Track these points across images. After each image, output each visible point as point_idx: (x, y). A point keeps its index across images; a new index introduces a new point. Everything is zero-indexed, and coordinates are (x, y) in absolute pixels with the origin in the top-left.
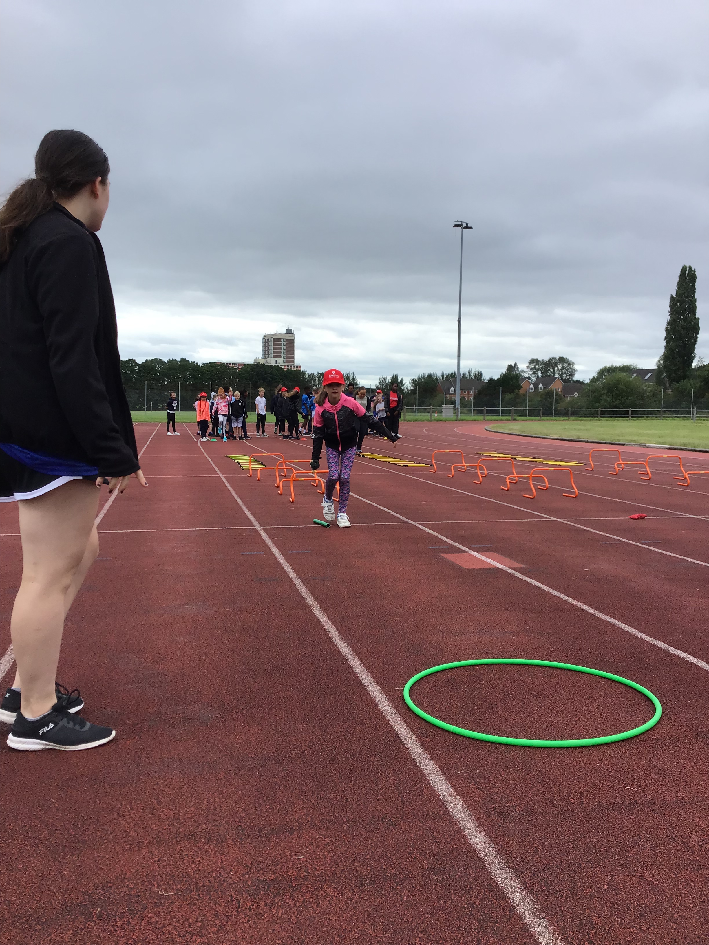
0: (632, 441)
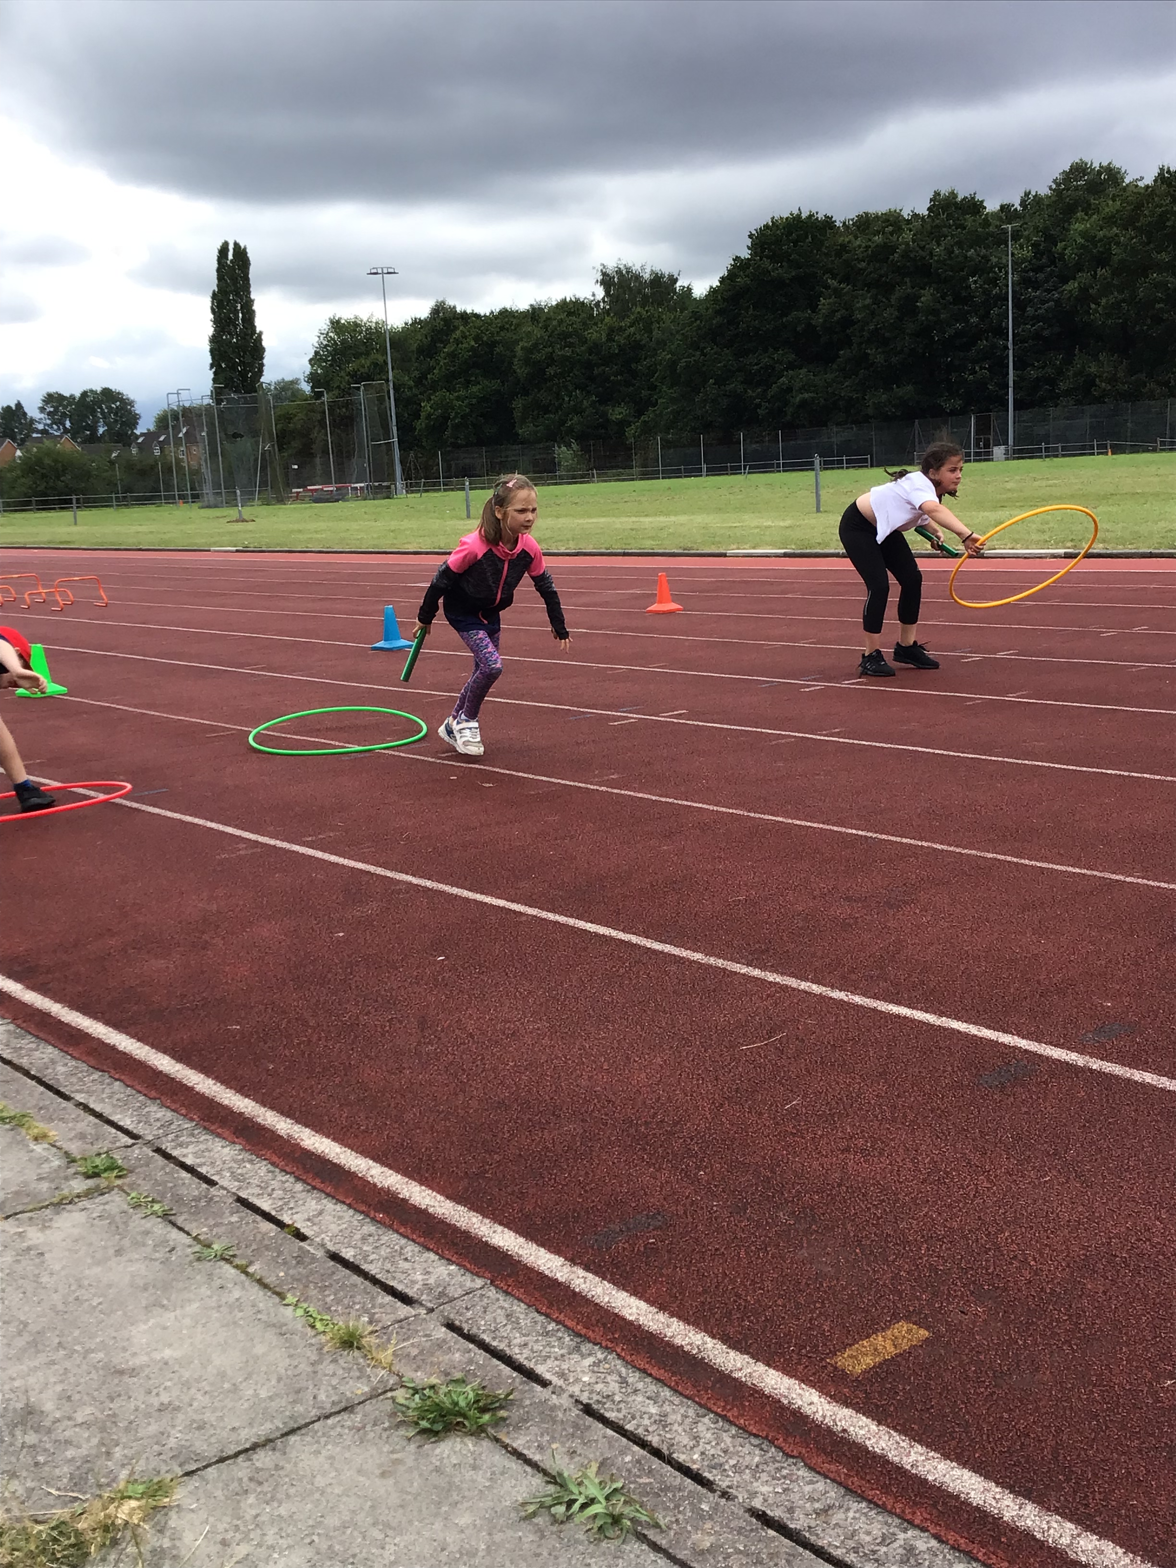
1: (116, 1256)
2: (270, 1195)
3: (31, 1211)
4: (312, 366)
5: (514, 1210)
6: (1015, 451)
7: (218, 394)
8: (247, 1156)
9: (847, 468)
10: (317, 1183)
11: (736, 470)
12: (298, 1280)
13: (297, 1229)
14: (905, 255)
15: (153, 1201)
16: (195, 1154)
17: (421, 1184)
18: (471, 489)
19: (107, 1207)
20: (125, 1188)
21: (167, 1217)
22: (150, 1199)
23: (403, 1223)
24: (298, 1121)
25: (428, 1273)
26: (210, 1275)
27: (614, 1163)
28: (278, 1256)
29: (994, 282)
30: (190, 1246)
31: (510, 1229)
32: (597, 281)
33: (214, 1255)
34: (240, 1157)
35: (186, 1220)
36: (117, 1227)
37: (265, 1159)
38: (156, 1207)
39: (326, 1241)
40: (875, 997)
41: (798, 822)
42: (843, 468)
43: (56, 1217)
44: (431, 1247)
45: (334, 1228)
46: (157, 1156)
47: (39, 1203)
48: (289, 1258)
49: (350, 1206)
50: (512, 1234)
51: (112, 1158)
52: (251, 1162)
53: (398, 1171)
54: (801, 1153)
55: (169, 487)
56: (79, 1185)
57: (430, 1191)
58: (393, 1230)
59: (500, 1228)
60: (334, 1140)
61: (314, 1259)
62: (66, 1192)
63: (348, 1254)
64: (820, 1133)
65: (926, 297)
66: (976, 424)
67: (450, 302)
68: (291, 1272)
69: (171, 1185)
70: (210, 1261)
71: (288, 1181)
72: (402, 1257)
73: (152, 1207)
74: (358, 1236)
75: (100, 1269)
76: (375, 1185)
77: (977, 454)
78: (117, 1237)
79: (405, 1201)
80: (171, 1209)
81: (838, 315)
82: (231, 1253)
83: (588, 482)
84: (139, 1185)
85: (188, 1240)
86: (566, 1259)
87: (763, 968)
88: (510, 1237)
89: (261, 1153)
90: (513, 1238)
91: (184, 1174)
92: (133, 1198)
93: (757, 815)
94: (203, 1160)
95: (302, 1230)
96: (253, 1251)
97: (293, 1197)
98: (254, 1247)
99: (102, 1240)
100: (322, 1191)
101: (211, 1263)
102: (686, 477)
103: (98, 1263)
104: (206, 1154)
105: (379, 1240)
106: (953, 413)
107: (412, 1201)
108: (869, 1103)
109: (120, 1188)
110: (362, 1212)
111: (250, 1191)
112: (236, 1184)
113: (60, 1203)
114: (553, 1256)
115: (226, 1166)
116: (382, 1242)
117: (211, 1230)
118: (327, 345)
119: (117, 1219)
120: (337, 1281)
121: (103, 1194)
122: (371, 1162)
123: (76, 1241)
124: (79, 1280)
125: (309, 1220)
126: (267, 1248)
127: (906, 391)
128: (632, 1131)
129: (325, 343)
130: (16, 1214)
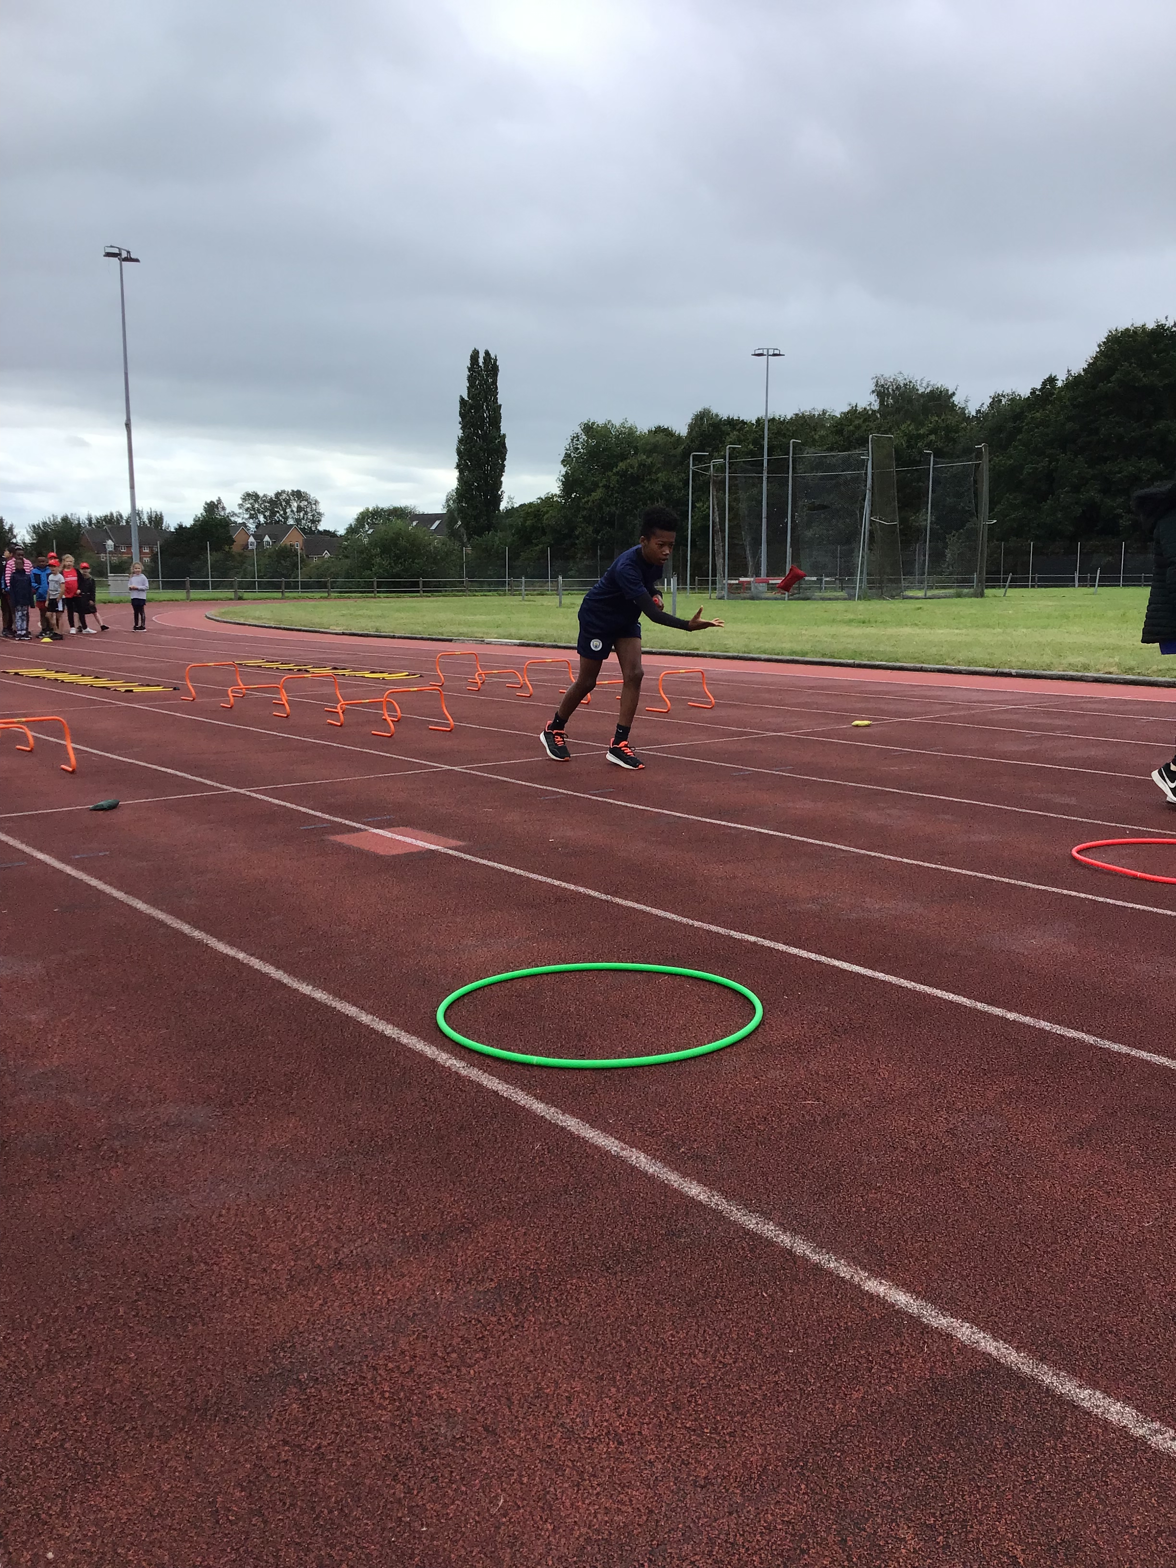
0: (461, 634)
4: (565, 466)
32: (873, 392)
67: (714, 411)
118: (579, 448)
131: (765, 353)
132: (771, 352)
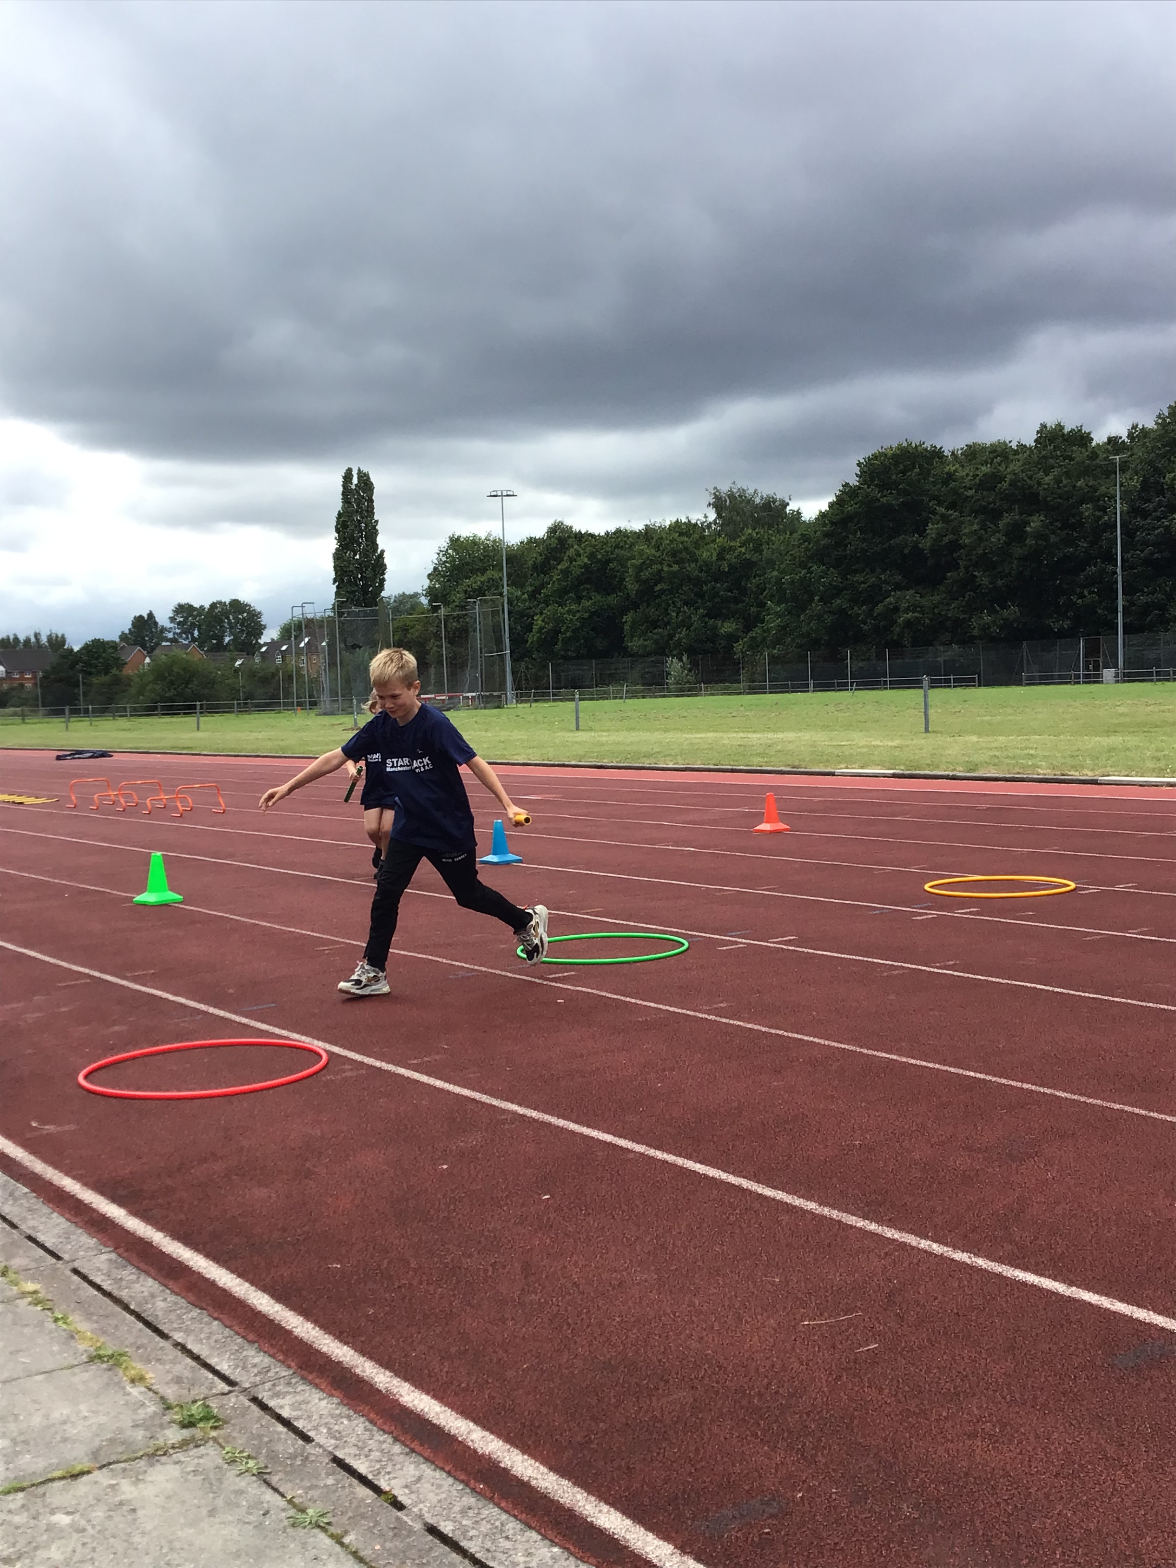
1: (210, 1516)
2: (367, 1456)
3: (125, 1461)
4: (431, 581)
5: (620, 1488)
6: (1125, 675)
7: (339, 607)
8: (345, 1410)
9: (954, 687)
10: (415, 1445)
11: (842, 687)
12: (395, 1555)
13: (395, 1497)
14: (1013, 484)
15: (249, 1457)
16: (294, 1406)
17: (524, 1453)
18: (581, 699)
19: (201, 1461)
20: (221, 1441)
21: (263, 1477)
22: (245, 1454)
23: (504, 1496)
24: (397, 1374)
25: (529, 1554)
26: (304, 1545)
27: (725, 1438)
28: (374, 1527)
29: (1104, 510)
30: (284, 1510)
31: (616, 1509)
32: (710, 504)
33: (308, 1520)
34: (338, 1412)
35: (280, 1480)
36: (211, 1484)
37: (363, 1416)
38: (251, 1463)
39: (423, 1512)
40: (1000, 1260)
41: (913, 1061)
42: (950, 687)
43: (150, 1470)
44: (533, 1525)
45: (433, 1498)
46: (254, 1408)
47: (134, 1452)
48: (385, 1528)
49: (449, 1473)
50: (619, 1515)
51: (208, 1406)
52: (349, 1417)
53: (499, 1435)
54: (924, 1436)
55: (288, 694)
56: (174, 1435)
57: (533, 1461)
58: (494, 1504)
59: (605, 1508)
60: (435, 1397)
61: (411, 1532)
62: (161, 1442)
63: (447, 1528)
64: (944, 1414)
65: (1035, 523)
66: (1085, 647)
67: (568, 522)
68: (388, 1545)
69: (266, 1439)
70: (305, 1527)
71: (384, 1442)
72: (504, 1535)
73: (247, 1463)
74: (457, 1509)
75: (192, 1531)
76: (475, 1451)
77: (1086, 676)
78: (211, 1495)
79: (506, 1471)
80: (266, 1467)
81: (946, 540)
82: (326, 1520)
83: (696, 695)
84: (234, 1438)
85: (282, 1503)
86: (676, 1547)
87: (880, 1222)
88: (617, 1519)
89: (359, 1408)
90: (619, 1520)
91: (280, 1428)
92: (227, 1453)
93: (870, 1052)
94: (299, 1413)
95: (400, 1499)
96: (350, 1518)
97: (390, 1459)
98: (350, 1514)
99: (195, 1498)
100: (421, 1455)
101: (306, 1530)
102: (793, 692)
103: (192, 1524)
104: (303, 1406)
105: (479, 1513)
106: (1062, 634)
107: (513, 1472)
108: (997, 1382)
109: (215, 1439)
110: (462, 1481)
111: (347, 1450)
112: (333, 1441)
113: (154, 1455)
114: (661, 1542)
115: (323, 1421)
116: (482, 1517)
117: (307, 1493)
118: (445, 562)
119: (212, 1476)
120: (435, 1559)
121: (197, 1446)
122: (471, 1424)
123: (169, 1498)
124: (170, 1542)
125: (406, 1487)
126: (363, 1516)
127: (1012, 612)
128: (744, 1402)
129: (444, 559)
130: (110, 1464)
131: (499, 494)
132: (505, 493)
